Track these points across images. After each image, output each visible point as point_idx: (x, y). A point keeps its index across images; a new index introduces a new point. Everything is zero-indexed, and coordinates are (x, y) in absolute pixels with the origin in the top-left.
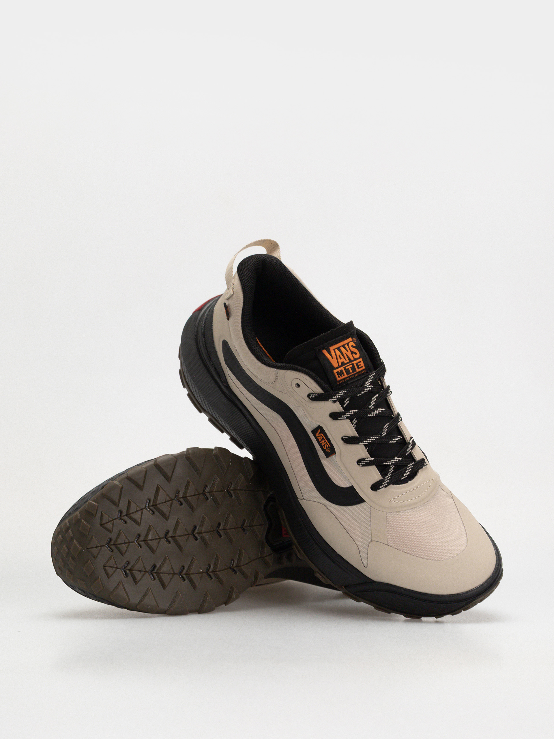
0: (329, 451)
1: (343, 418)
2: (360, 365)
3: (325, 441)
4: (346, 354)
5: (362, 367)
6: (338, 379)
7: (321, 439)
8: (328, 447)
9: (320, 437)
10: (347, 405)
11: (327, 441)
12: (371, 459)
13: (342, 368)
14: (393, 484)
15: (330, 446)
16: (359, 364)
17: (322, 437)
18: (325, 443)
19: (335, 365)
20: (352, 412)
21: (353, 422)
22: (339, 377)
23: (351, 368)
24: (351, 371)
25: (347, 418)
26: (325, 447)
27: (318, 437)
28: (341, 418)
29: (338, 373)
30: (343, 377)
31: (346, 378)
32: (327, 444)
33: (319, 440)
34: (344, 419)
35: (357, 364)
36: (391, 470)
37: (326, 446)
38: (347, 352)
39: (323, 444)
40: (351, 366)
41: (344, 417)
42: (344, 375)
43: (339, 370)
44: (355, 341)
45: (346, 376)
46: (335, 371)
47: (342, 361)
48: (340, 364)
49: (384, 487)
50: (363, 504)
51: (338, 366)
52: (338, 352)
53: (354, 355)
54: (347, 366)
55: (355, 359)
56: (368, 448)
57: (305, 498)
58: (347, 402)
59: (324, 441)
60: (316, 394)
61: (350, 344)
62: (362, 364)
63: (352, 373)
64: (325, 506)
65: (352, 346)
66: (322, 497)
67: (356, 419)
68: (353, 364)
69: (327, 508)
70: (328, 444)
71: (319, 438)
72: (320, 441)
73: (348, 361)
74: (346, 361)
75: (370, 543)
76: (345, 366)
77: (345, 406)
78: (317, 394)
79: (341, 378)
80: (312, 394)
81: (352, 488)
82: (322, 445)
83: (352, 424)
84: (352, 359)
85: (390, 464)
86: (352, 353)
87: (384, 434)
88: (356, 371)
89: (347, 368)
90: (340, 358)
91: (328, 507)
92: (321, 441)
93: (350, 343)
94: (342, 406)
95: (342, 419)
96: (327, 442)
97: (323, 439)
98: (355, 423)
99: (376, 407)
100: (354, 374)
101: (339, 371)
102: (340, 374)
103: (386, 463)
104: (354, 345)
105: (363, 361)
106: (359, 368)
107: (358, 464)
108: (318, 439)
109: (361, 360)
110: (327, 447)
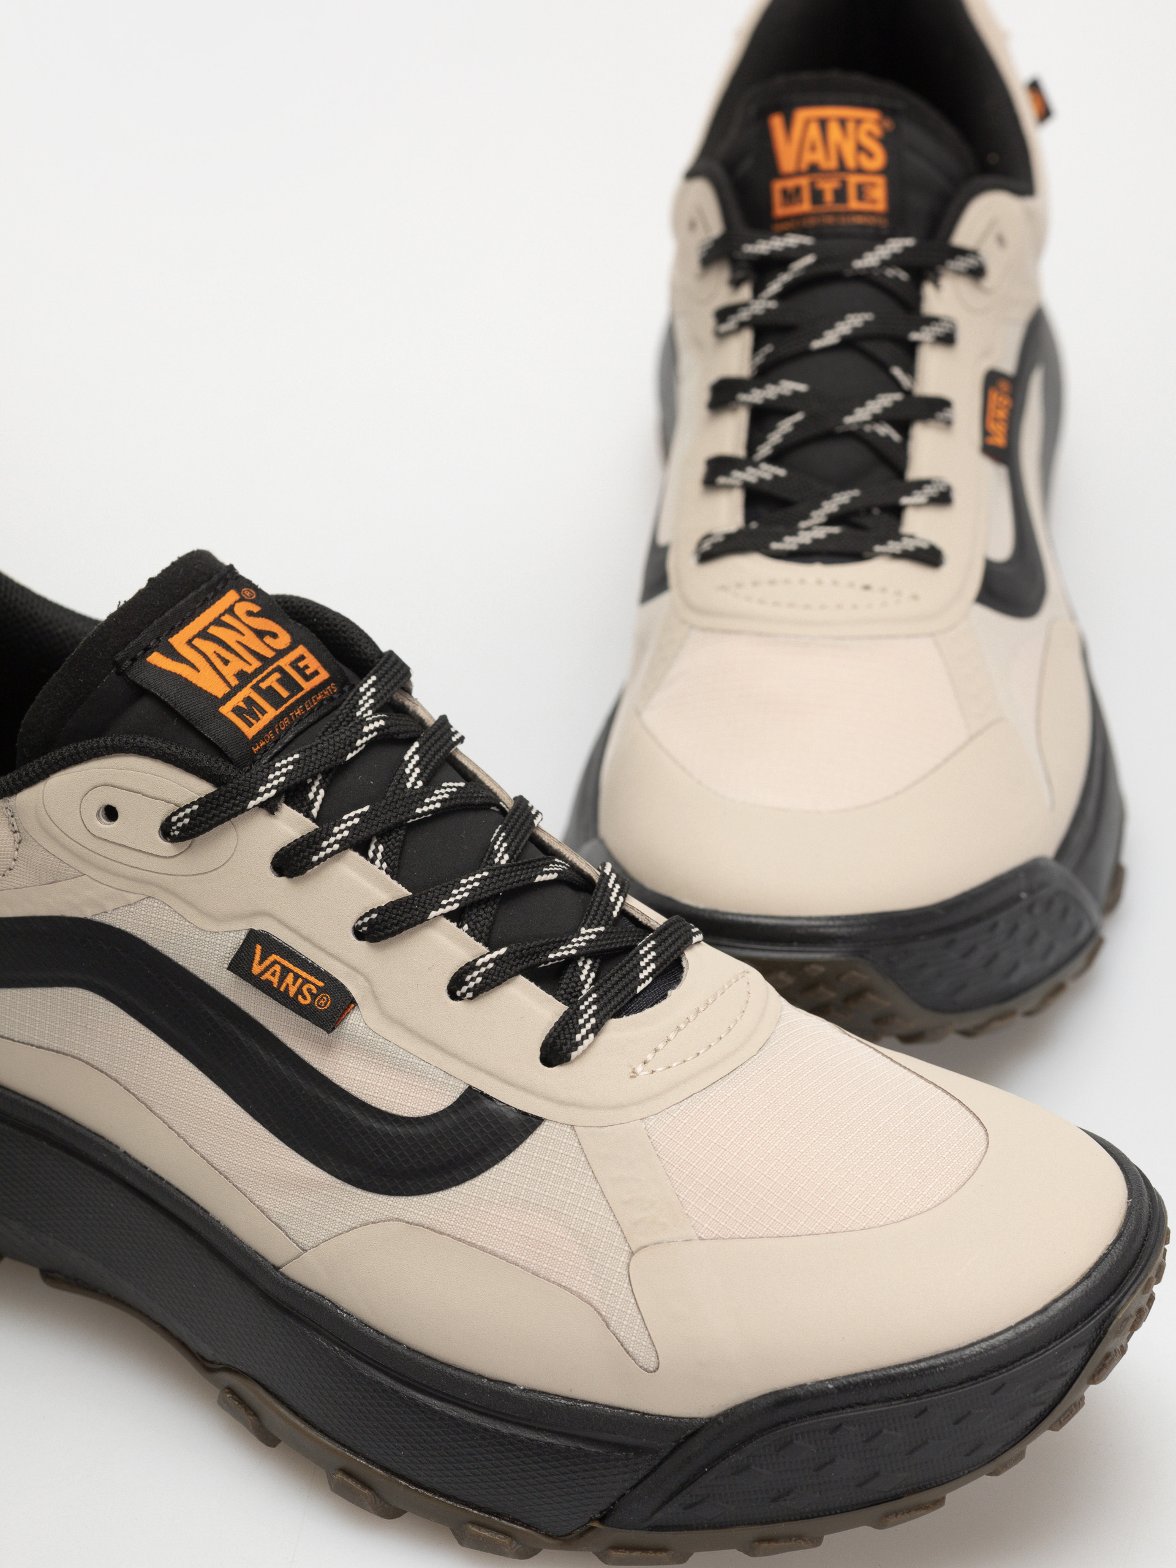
0: (324, 1002)
1: (329, 850)
2: (307, 667)
3: (297, 977)
4: (239, 642)
5: (316, 673)
6: (250, 732)
7: (278, 974)
8: (315, 991)
9: (272, 970)
10: (321, 806)
11: (304, 970)
12: (495, 954)
13: (247, 691)
14: (618, 1015)
15: (321, 984)
16: (301, 664)
17: (277, 968)
18: (300, 981)
19: (218, 689)
20: (352, 818)
21: (371, 854)
22: (250, 725)
23: (279, 681)
24: (285, 694)
25: (345, 845)
26: (305, 998)
27: (263, 973)
28: (322, 854)
29: (237, 710)
30: (265, 720)
31: (278, 719)
32: (306, 981)
33: (271, 983)
34: (333, 853)
35: (294, 664)
36: (586, 971)
37: (309, 990)
38: (239, 635)
39: (292, 991)
40: (277, 676)
41: (330, 846)
42: (263, 712)
43: (238, 700)
44: (254, 597)
45: (271, 713)
46: (226, 710)
47: (235, 671)
48: (234, 682)
49: (588, 1032)
50: (541, 1131)
51: (228, 690)
52: (208, 647)
53: (268, 639)
54: (263, 680)
55: (281, 654)
56: (466, 927)
57: (306, 1242)
58: (317, 795)
59: (291, 975)
60: (187, 806)
61: (241, 609)
62: (312, 663)
63: (289, 698)
64: (397, 1220)
65: (250, 613)
66: (370, 1195)
67: (375, 840)
68: (280, 669)
69: (408, 1222)
70: (310, 982)
71: (267, 976)
72: (275, 985)
73: (256, 664)
74: (250, 664)
75: (629, 1265)
76: (254, 681)
77: (319, 812)
78: (193, 803)
79: (258, 726)
80: (174, 814)
81: (472, 1097)
82: (292, 994)
83: (373, 861)
84: (270, 654)
85: (574, 952)
86: (260, 634)
87: (503, 859)
88: (302, 689)
89: (263, 685)
90: (226, 662)
91: (409, 1217)
92: (282, 979)
93: (237, 605)
94: (308, 815)
95: (326, 856)
96: (304, 975)
97: (285, 971)
98: (379, 855)
99: (431, 781)
100: (298, 702)
101: (242, 705)
102: (249, 711)
103: (559, 954)
104: (256, 609)
105: (312, 651)
106: (308, 678)
107: (453, 996)
108: (269, 983)
109: (301, 650)
110: (311, 994)
